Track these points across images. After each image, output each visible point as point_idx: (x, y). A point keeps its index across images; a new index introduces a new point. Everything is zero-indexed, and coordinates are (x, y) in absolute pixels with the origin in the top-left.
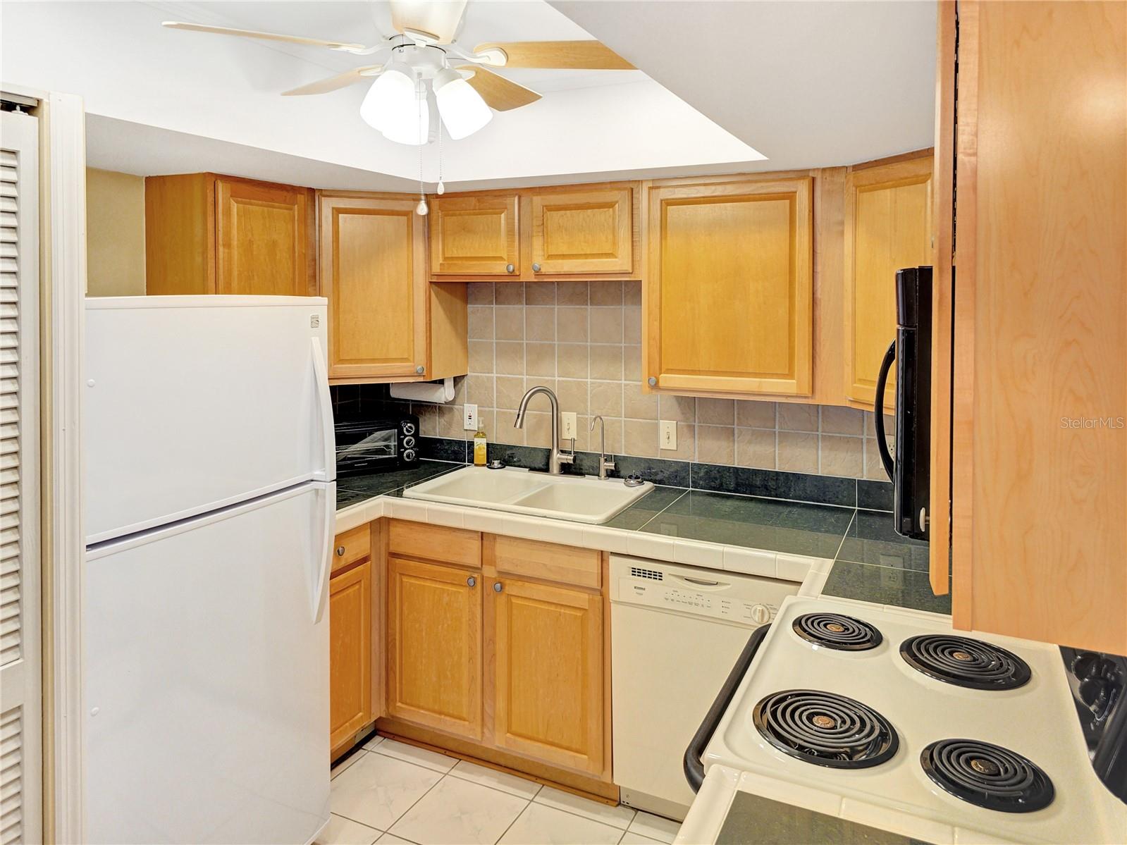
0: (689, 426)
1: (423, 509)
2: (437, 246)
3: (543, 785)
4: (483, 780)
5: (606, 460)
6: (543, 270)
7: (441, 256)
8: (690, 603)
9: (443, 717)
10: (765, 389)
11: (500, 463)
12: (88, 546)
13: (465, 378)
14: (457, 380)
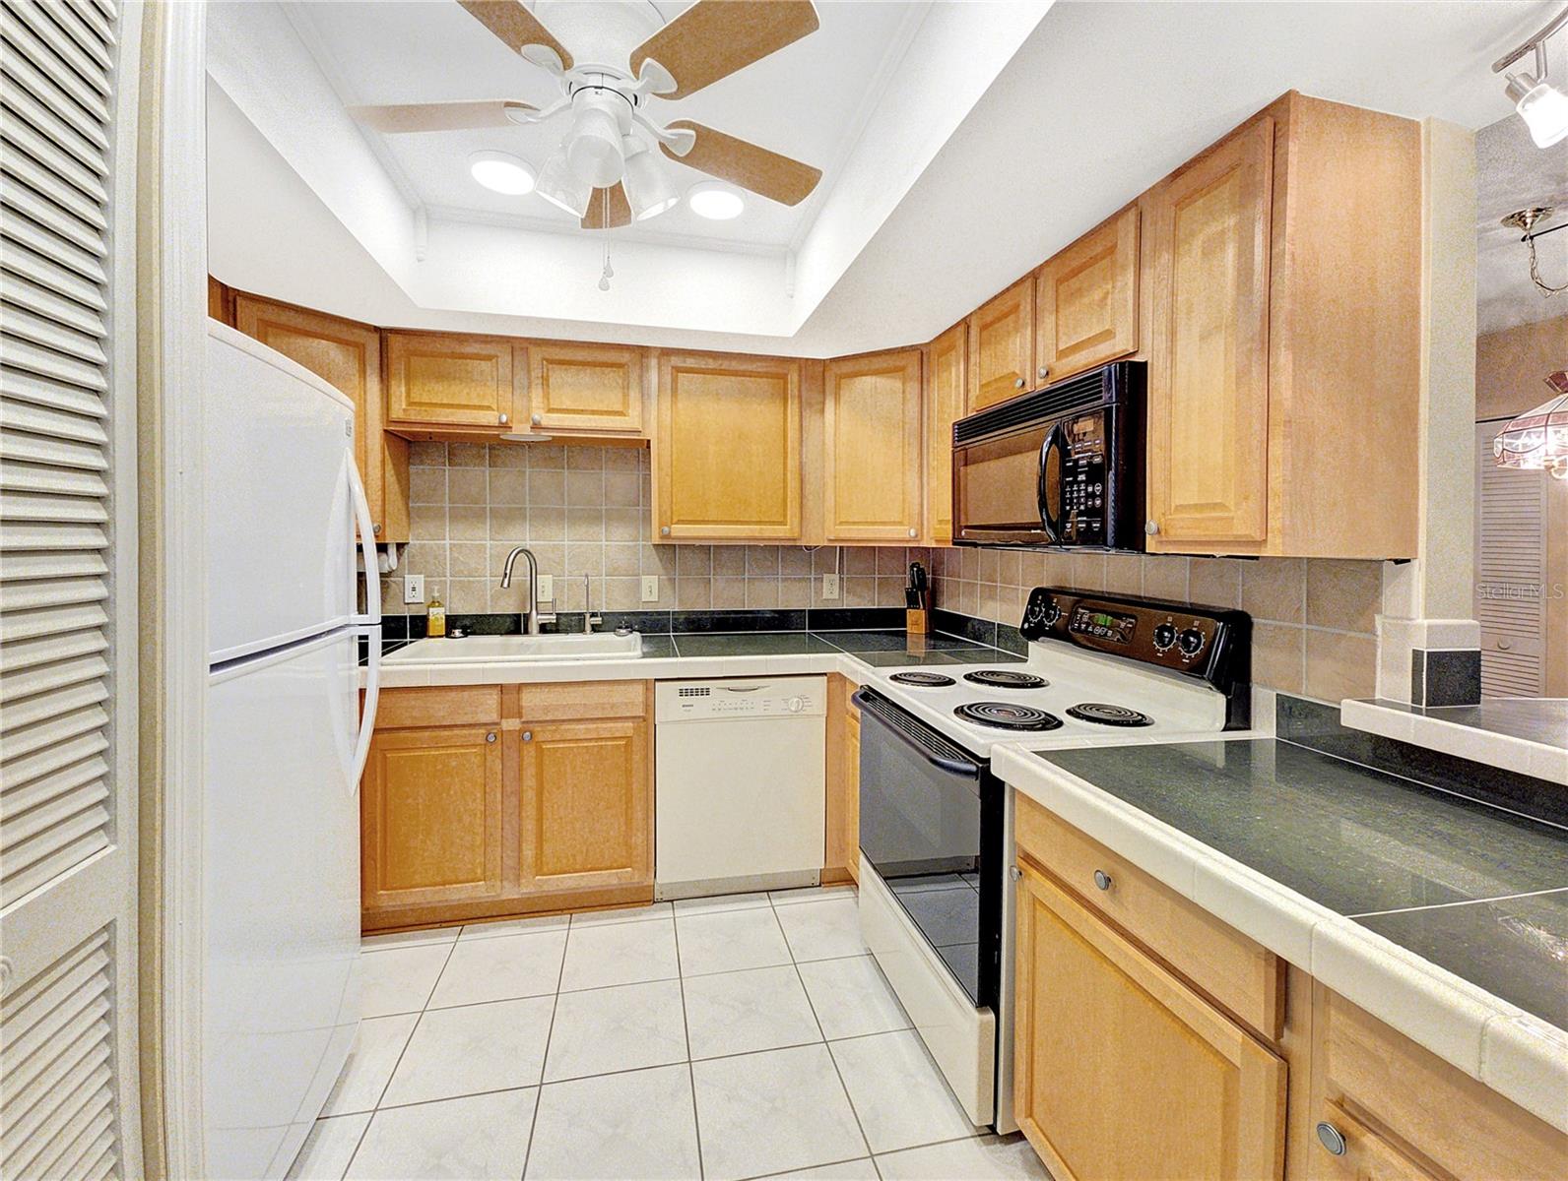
0: (670, 579)
1: (424, 672)
2: (399, 390)
3: (571, 914)
4: (504, 931)
5: (591, 616)
6: (544, 423)
7: (403, 398)
8: (736, 709)
9: (447, 886)
10: (766, 534)
11: (462, 633)
12: (212, 666)
13: (406, 547)
14: (400, 546)
